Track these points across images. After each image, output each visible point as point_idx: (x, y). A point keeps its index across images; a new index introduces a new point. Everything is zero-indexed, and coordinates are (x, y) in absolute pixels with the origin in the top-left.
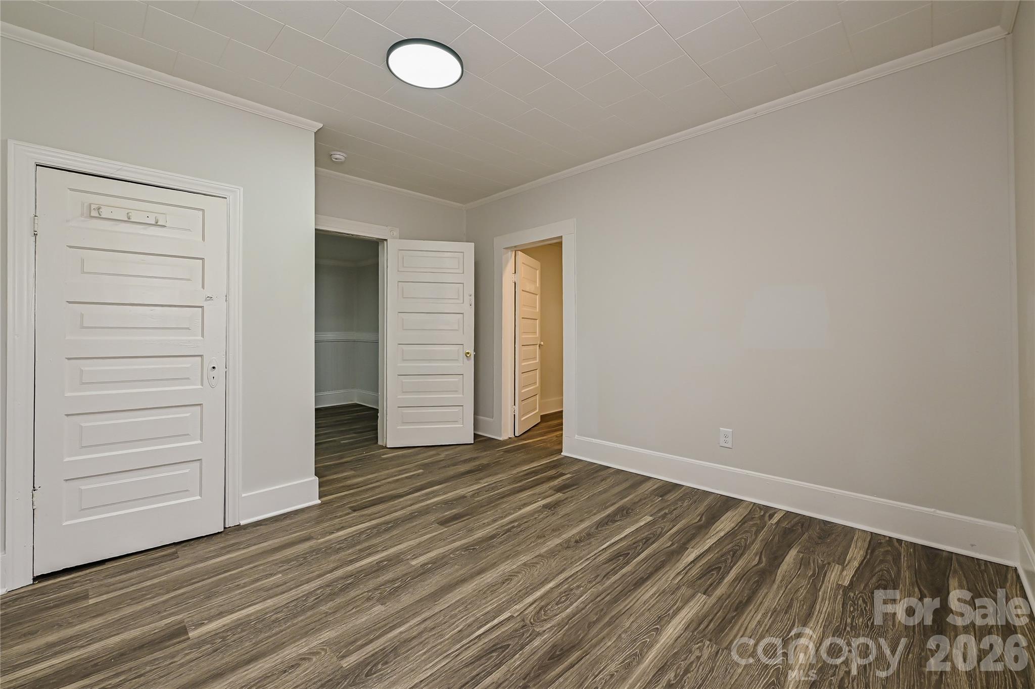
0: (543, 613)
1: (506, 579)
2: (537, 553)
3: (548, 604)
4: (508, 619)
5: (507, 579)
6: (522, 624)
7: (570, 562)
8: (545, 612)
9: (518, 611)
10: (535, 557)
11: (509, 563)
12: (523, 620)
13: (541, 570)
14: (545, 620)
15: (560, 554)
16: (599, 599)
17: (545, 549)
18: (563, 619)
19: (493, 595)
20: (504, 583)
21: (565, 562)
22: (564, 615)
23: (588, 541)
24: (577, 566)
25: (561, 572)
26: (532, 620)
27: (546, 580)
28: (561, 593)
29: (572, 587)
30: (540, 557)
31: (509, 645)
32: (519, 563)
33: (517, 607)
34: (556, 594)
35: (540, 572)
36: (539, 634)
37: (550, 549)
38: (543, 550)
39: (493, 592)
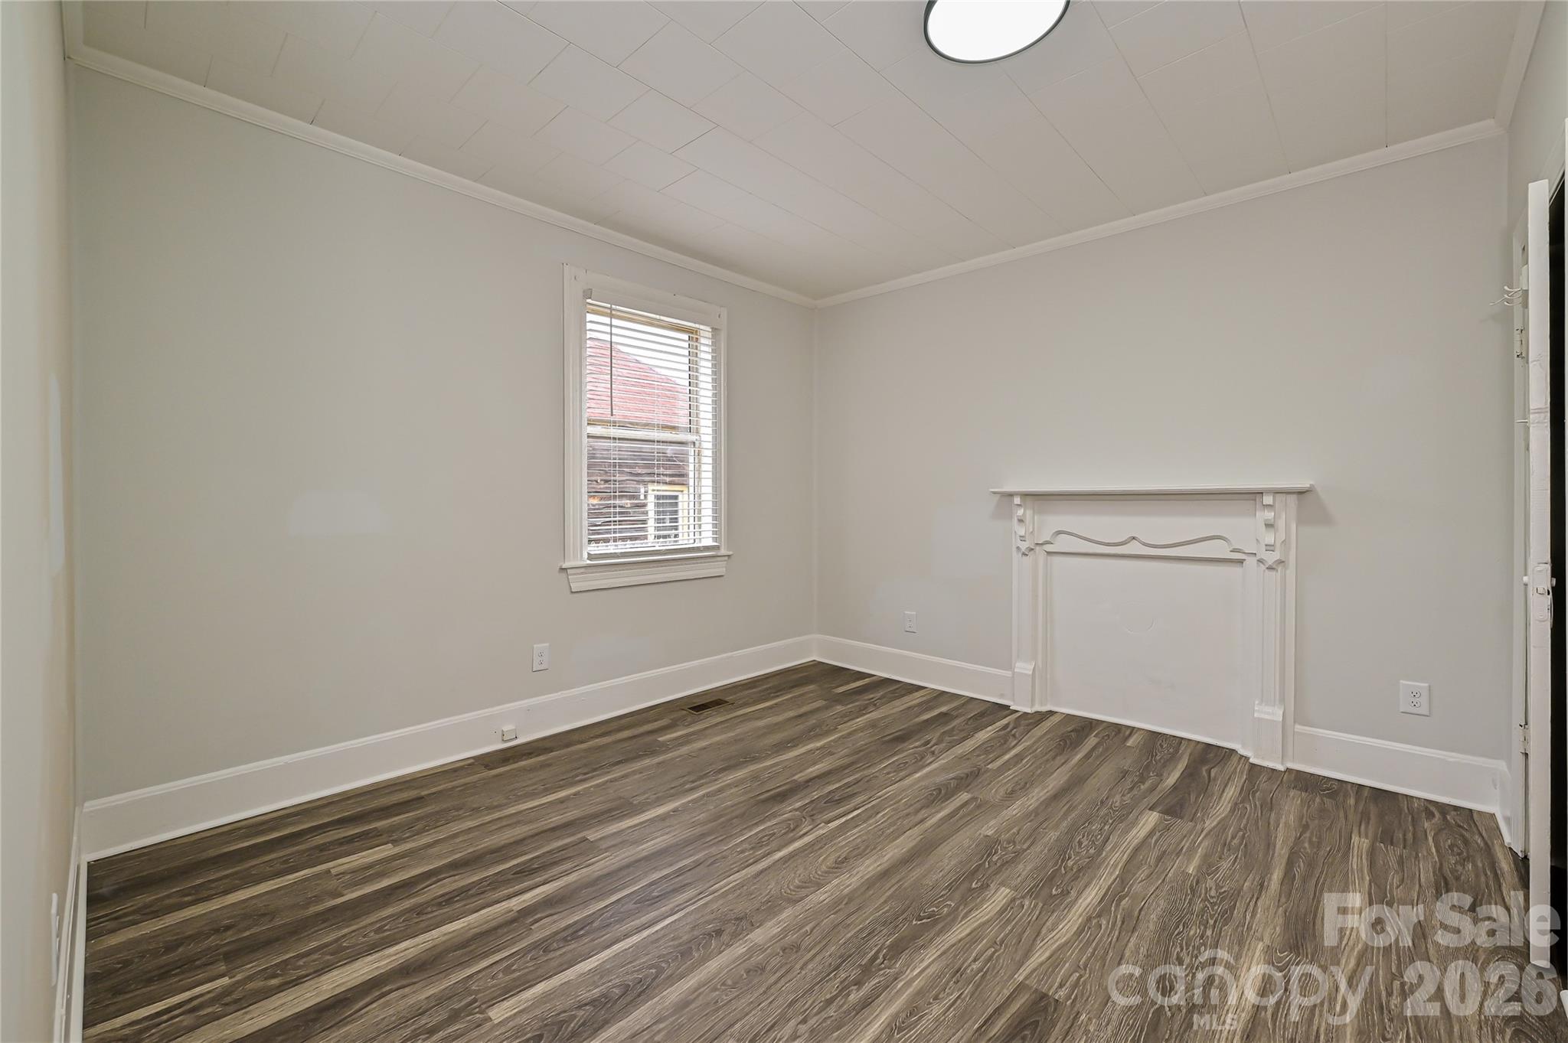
0: (792, 826)
1: (843, 863)
2: (799, 907)
3: (785, 834)
4: (829, 822)
5: (841, 864)
6: (814, 817)
7: (745, 888)
8: (789, 827)
9: (820, 828)
10: (802, 899)
11: (845, 888)
12: (813, 820)
13: (793, 875)
14: (789, 820)
15: (757, 906)
16: (720, 839)
17: (784, 915)
18: (770, 820)
19: (854, 843)
20: (846, 858)
21: (753, 888)
22: (769, 824)
23: (696, 933)
24: (735, 881)
25: (762, 872)
26: (804, 820)
27: (786, 862)
28: (767, 845)
29: (751, 852)
30: (794, 898)
31: (825, 803)
32: (828, 888)
33: (821, 832)
34: (774, 845)
35: (795, 873)
36: (796, 810)
37: (776, 914)
38: (787, 914)
39: (857, 847)
